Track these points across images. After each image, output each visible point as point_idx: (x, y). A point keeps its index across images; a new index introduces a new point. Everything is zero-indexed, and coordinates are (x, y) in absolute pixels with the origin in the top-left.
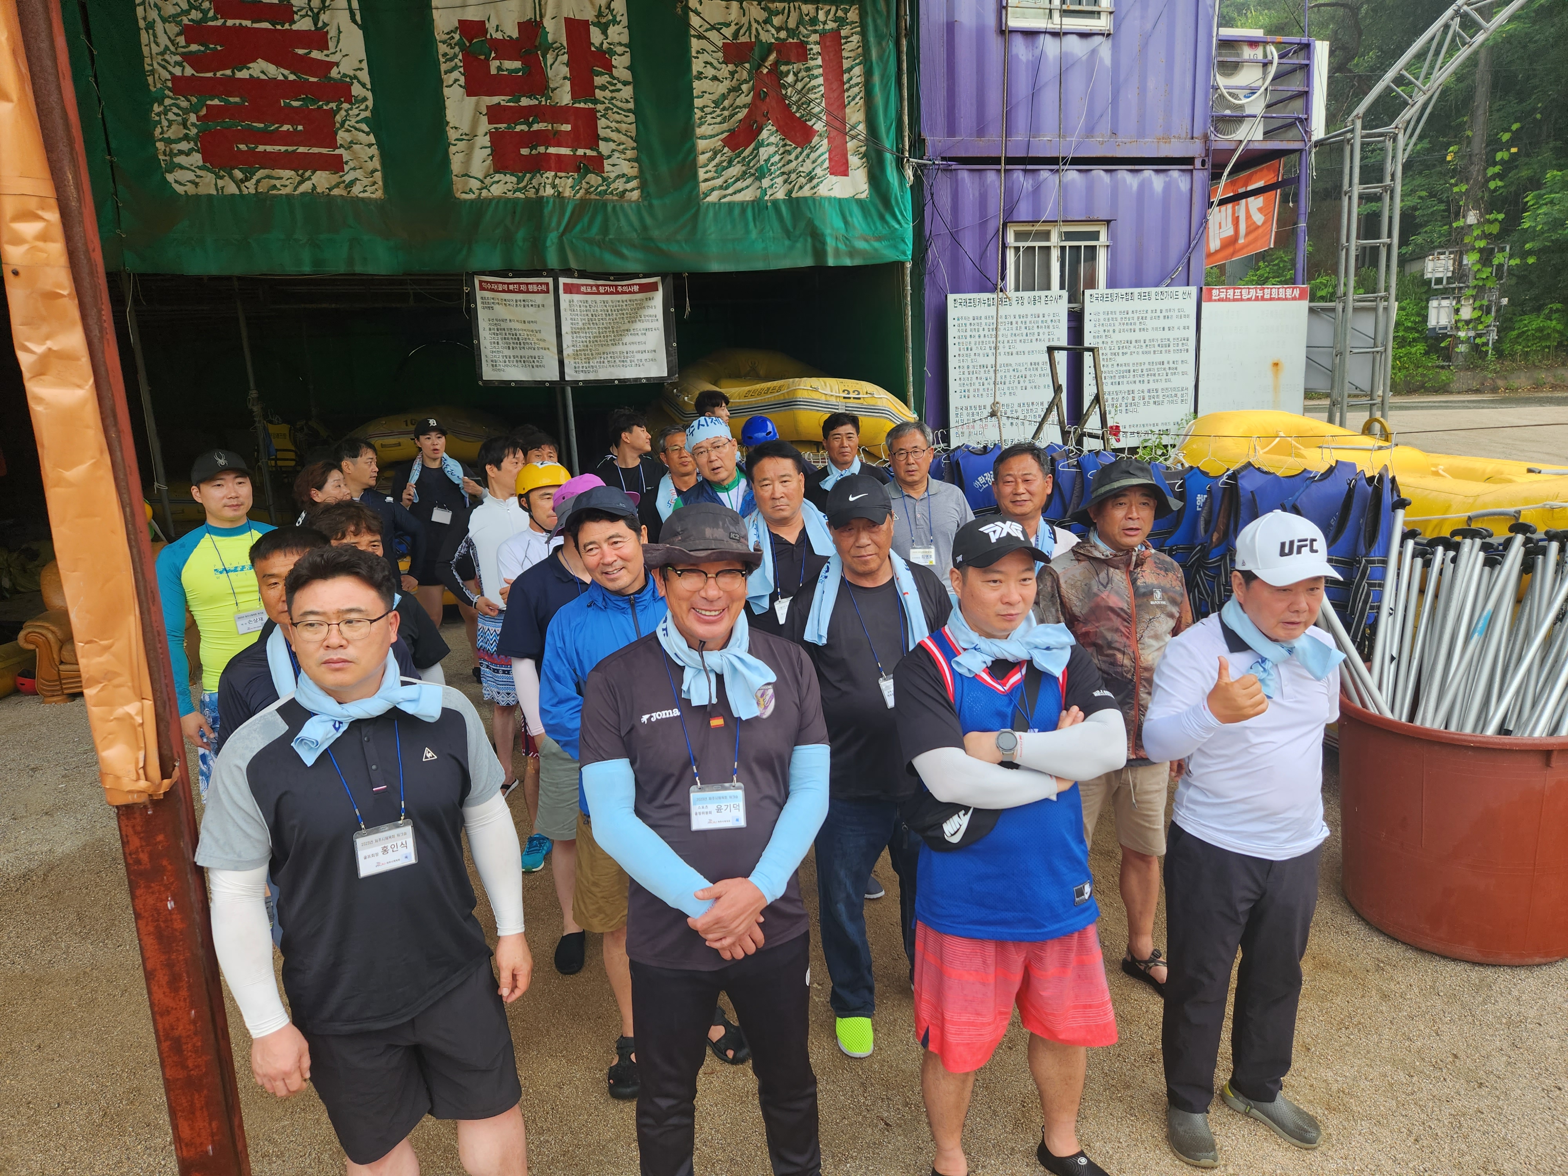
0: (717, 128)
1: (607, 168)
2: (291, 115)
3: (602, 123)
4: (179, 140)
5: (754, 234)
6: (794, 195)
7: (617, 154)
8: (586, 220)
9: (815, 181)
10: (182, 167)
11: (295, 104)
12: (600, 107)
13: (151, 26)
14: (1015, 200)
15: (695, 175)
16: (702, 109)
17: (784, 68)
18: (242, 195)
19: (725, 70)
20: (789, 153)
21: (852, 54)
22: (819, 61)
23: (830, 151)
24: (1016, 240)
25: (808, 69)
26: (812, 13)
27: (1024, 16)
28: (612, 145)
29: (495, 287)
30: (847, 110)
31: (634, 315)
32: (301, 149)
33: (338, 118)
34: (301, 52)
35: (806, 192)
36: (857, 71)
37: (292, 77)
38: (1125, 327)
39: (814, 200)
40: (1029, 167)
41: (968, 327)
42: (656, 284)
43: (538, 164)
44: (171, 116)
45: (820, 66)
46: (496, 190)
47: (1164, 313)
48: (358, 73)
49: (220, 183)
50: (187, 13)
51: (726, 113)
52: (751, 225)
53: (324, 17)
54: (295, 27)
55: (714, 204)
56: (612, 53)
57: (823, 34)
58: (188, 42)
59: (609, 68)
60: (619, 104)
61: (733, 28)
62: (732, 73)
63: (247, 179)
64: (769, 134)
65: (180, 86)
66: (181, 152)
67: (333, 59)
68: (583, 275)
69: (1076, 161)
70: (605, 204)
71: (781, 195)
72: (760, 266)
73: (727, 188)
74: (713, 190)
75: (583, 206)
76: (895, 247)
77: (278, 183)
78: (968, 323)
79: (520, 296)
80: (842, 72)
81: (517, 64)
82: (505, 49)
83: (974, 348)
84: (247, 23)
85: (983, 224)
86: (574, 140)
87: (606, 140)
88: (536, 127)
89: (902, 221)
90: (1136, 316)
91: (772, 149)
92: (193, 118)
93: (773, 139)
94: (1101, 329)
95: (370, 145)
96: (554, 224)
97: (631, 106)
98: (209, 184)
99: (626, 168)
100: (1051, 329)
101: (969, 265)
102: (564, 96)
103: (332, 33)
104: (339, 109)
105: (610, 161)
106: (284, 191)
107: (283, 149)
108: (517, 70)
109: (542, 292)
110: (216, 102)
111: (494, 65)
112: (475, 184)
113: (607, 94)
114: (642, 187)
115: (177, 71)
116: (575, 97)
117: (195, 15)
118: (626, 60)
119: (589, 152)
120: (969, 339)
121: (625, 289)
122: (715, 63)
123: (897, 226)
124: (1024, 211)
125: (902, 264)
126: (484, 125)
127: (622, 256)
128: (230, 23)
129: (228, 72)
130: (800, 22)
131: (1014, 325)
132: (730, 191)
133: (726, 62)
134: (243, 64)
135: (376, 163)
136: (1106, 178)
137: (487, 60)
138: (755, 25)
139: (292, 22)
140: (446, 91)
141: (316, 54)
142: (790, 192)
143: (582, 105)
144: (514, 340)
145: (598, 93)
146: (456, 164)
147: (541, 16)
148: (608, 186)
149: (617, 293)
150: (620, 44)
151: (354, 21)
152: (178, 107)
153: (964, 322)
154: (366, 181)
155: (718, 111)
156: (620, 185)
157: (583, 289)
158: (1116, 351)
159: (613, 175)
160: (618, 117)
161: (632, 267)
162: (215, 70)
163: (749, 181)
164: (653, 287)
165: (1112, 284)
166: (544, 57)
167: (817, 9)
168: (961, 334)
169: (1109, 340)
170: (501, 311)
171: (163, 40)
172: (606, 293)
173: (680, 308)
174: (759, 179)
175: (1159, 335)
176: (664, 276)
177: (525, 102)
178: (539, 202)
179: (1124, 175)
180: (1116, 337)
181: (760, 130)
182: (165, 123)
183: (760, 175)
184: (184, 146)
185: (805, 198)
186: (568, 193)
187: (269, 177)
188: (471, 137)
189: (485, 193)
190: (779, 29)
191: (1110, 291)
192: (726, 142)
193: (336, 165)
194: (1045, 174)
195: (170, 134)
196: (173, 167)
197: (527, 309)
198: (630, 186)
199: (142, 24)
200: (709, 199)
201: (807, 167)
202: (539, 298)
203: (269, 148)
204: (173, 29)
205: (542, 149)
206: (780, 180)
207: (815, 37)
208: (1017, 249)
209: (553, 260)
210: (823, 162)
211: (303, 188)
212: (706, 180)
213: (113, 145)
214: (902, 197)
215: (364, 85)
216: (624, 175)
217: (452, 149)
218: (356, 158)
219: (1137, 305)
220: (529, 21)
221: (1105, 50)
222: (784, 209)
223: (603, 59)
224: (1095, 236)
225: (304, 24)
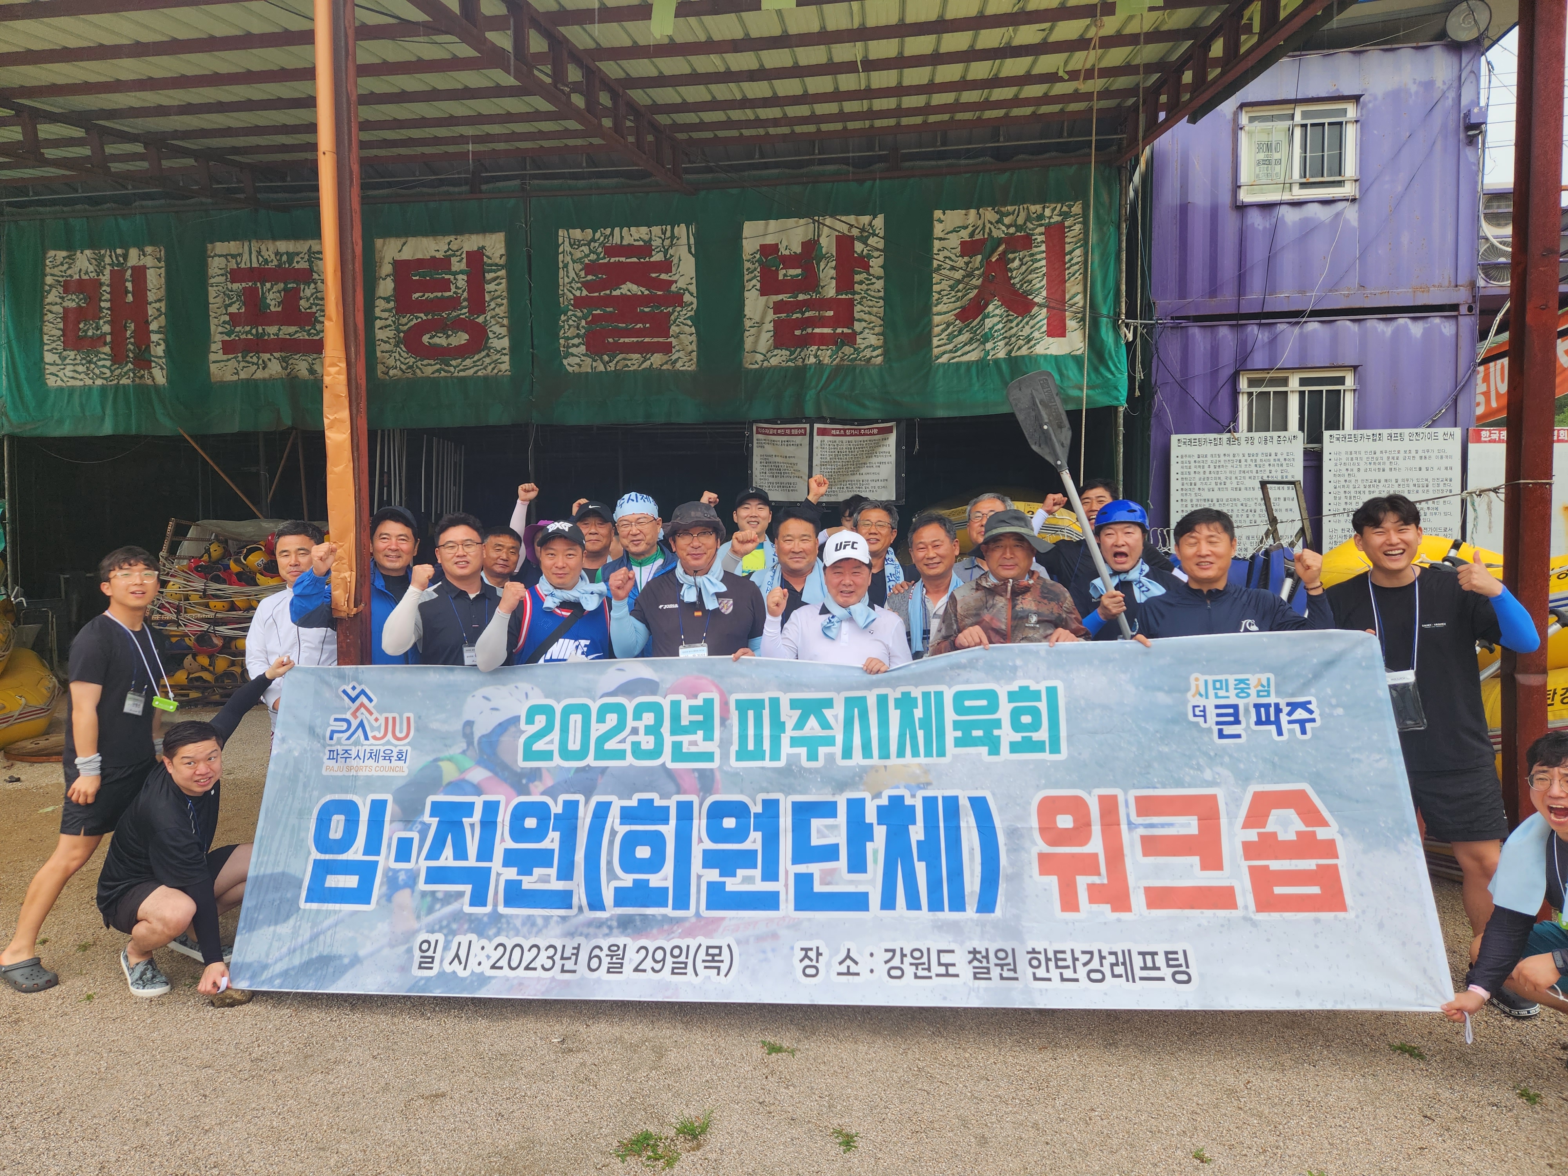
0: (952, 306)
1: (859, 341)
2: (643, 318)
3: (858, 308)
4: (574, 337)
5: (976, 387)
6: (1013, 354)
7: (867, 331)
8: (838, 381)
9: (1032, 343)
10: (573, 355)
11: (647, 310)
12: (857, 297)
13: (566, 266)
14: (1249, 350)
15: (930, 342)
16: (939, 293)
17: (1011, 256)
18: (606, 372)
19: (961, 262)
20: (1011, 321)
21: (1074, 240)
22: (1043, 248)
23: (1048, 318)
24: (1249, 386)
25: (1032, 255)
26: (1040, 211)
27: (1262, 192)
28: (864, 324)
29: (767, 431)
30: (1067, 285)
31: (871, 453)
32: (647, 340)
33: (673, 318)
34: (654, 275)
35: (1024, 351)
36: (1078, 252)
37: (646, 292)
38: (1372, 466)
39: (1033, 359)
40: (1263, 321)
41: (1193, 464)
42: (891, 427)
43: (806, 341)
44: (571, 322)
45: (1043, 252)
46: (774, 361)
47: (1420, 453)
48: (690, 287)
49: (594, 364)
50: (587, 256)
51: (960, 294)
52: (975, 379)
53: (671, 251)
54: (652, 259)
55: (944, 364)
56: (870, 256)
57: (1048, 227)
58: (586, 274)
59: (867, 267)
60: (872, 293)
61: (970, 229)
62: (967, 264)
63: (611, 361)
64: (995, 309)
65: (579, 303)
66: (574, 345)
67: (674, 278)
68: (833, 421)
69: (1315, 313)
70: (854, 368)
71: (1002, 355)
72: (980, 412)
73: (956, 351)
74: (944, 353)
75: (838, 369)
76: (1108, 394)
77: (629, 363)
78: (1192, 460)
79: (785, 438)
80: (1065, 255)
81: (799, 271)
82: (790, 261)
83: (1198, 483)
84: (623, 259)
85: (1215, 373)
86: (834, 323)
87: (859, 320)
88: (807, 314)
89: (1116, 372)
90: (1385, 456)
91: (997, 319)
92: (583, 323)
93: (997, 312)
94: (1343, 468)
95: (691, 334)
96: (813, 384)
97: (882, 294)
98: (588, 365)
99: (873, 340)
100: (1285, 467)
101: (1198, 410)
102: (830, 291)
103: (675, 261)
104: (674, 311)
105: (861, 336)
106: (635, 367)
107: (635, 340)
108: (798, 276)
109: (801, 434)
110: (598, 312)
111: (782, 273)
112: (759, 357)
113: (864, 287)
114: (884, 354)
115: (578, 293)
116: (838, 290)
117: (593, 257)
118: (881, 261)
119: (846, 330)
120: (1193, 475)
121: (867, 432)
122: (953, 257)
123: (1110, 376)
124: (1259, 359)
125: (1116, 408)
126: (771, 316)
127: (864, 406)
128: (612, 260)
129: (608, 292)
130: (1028, 219)
131: (1243, 463)
132: (959, 353)
133: (962, 256)
134: (617, 286)
135: (694, 347)
136: (1354, 327)
137: (777, 270)
138: (988, 225)
139: (651, 256)
140: (746, 294)
141: (663, 276)
142: (1011, 351)
143: (844, 296)
144: (777, 470)
145: (857, 287)
146: (748, 344)
147: (819, 236)
148: (858, 355)
149: (860, 435)
150: (877, 249)
151: (690, 252)
152: (575, 316)
153: (1188, 459)
154: (685, 359)
155: (953, 293)
156: (868, 353)
157: (834, 432)
158: (1362, 489)
159: (862, 346)
160: (870, 303)
161: (872, 415)
162: (600, 292)
163: (975, 345)
164: (889, 430)
165: (1359, 424)
166: (818, 265)
167: (1044, 208)
168: (1185, 470)
169: (1353, 479)
170: (769, 449)
171: (572, 274)
172: (851, 435)
173: (910, 445)
174: (983, 343)
175: (1416, 475)
176: (898, 421)
177: (801, 297)
178: (805, 368)
179: (1374, 324)
180: (1361, 476)
181: (986, 305)
182: (567, 327)
183: (985, 339)
184: (576, 341)
185: (1023, 357)
186: (827, 361)
187: (624, 359)
188: (760, 324)
189: (766, 364)
190: (1008, 227)
191: (1355, 432)
192: (958, 316)
193: (667, 349)
194: (1282, 326)
195: (569, 334)
196: (568, 355)
197: (790, 448)
198: (875, 353)
199: (561, 265)
200: (940, 360)
201: (1027, 331)
202: (798, 439)
203: (627, 340)
204: (578, 266)
205: (809, 330)
206: (1002, 343)
207: (1042, 229)
208: (1250, 394)
209: (810, 410)
210: (1041, 327)
211: (643, 366)
212: (939, 346)
213: (535, 343)
214: (1117, 352)
215: (692, 294)
216: (871, 346)
217: (747, 334)
218: (681, 343)
219: (1386, 445)
220: (810, 240)
221: (1351, 213)
222: (1004, 366)
223: (863, 263)
224: (1341, 381)
225: (658, 257)
